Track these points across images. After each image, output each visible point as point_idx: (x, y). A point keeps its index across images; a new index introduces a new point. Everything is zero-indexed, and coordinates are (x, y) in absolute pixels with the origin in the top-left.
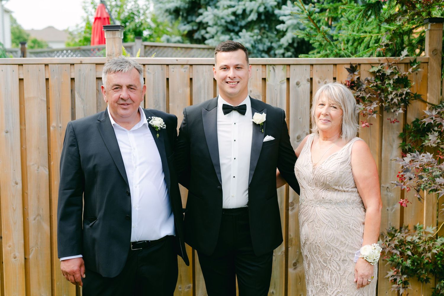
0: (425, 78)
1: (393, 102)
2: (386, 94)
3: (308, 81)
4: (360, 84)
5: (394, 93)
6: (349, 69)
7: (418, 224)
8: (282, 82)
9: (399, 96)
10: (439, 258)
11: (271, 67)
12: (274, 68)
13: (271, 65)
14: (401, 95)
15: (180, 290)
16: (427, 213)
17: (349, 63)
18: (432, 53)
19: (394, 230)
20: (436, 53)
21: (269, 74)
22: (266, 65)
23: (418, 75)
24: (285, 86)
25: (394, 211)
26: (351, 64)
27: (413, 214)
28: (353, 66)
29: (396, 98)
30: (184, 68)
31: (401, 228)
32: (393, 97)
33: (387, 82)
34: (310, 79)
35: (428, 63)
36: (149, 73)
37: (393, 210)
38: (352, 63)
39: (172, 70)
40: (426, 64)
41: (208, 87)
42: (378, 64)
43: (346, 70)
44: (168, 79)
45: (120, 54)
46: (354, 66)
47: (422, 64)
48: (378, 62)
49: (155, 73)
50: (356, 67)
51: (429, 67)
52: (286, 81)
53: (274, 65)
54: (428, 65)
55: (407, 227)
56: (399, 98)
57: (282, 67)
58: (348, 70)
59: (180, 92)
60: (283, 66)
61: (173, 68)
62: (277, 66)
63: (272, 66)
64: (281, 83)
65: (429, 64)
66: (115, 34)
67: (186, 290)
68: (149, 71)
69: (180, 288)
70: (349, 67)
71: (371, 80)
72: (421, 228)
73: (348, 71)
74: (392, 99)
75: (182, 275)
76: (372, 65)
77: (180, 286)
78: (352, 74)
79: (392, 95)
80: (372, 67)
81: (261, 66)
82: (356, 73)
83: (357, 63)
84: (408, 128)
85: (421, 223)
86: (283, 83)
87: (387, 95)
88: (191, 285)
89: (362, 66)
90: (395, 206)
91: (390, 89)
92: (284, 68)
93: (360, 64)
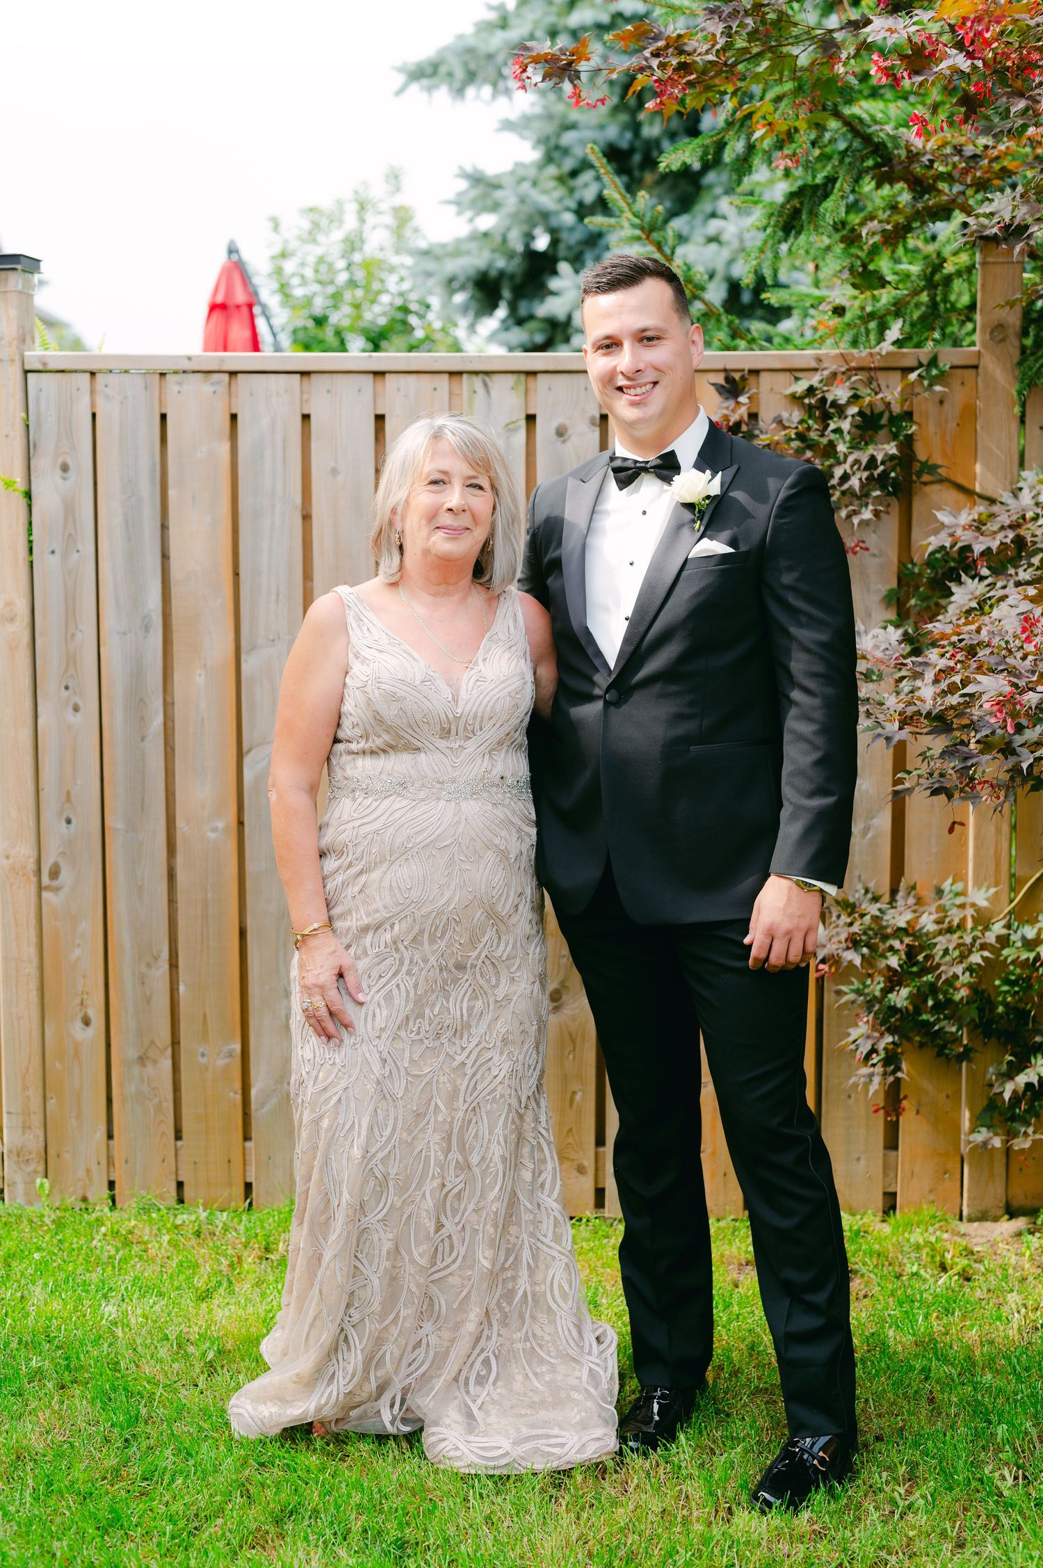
0: (969, 415)
1: (846, 487)
2: (827, 463)
3: (593, 424)
4: (757, 432)
5: (851, 459)
6: (722, 386)
7: (950, 881)
8: (511, 426)
9: (866, 468)
10: (1005, 988)
11: (477, 382)
12: (485, 385)
13: (476, 373)
14: (872, 463)
15: (204, 1061)
16: (976, 847)
17: (721, 366)
18: (988, 336)
19: (870, 896)
20: (1001, 337)
21: (471, 400)
22: (460, 373)
23: (946, 405)
24: (520, 437)
25: (872, 838)
26: (725, 370)
27: (934, 850)
28: (734, 379)
29: (858, 475)
30: (213, 384)
31: (894, 891)
32: (849, 471)
33: (832, 426)
34: (598, 416)
35: (976, 367)
36: (107, 397)
37: (870, 835)
38: (729, 366)
39: (176, 388)
40: (973, 371)
41: (284, 441)
42: (816, 370)
43: (712, 389)
44: (163, 417)
45: (24, 340)
46: (737, 376)
47: (959, 371)
48: (813, 364)
49: (126, 398)
50: (743, 378)
51: (979, 379)
52: (523, 423)
53: (487, 373)
54: (977, 374)
55: (914, 888)
56: (865, 474)
57: (511, 379)
58: (720, 389)
59: (199, 454)
60: (515, 376)
61: (180, 384)
62: (496, 378)
63: (481, 376)
64: (510, 428)
65: (980, 370)
66: (7, 280)
67: (221, 1062)
68: (107, 390)
69: (203, 1055)
70: (720, 379)
71: (789, 420)
72: (957, 894)
73: (720, 394)
74: (845, 478)
75: (208, 1016)
76: (795, 372)
77: (201, 1050)
78: (731, 403)
79: (847, 467)
80: (797, 379)
81: (446, 376)
82: (743, 399)
83: (747, 367)
84: (913, 573)
85: (959, 877)
86: (516, 430)
87: (831, 466)
88: (237, 1047)
89: (764, 377)
90: (875, 822)
91: (842, 448)
92: (517, 383)
93: (755, 372)
